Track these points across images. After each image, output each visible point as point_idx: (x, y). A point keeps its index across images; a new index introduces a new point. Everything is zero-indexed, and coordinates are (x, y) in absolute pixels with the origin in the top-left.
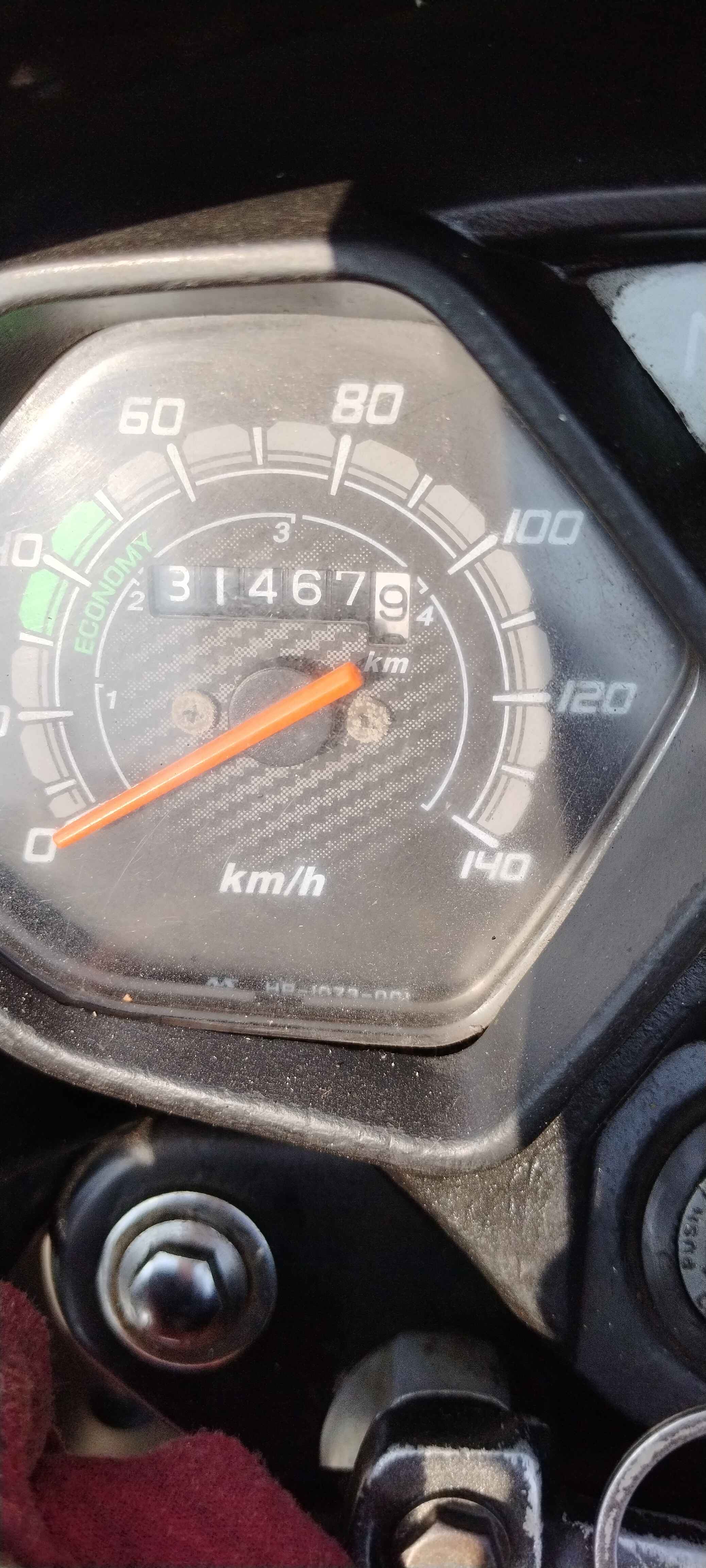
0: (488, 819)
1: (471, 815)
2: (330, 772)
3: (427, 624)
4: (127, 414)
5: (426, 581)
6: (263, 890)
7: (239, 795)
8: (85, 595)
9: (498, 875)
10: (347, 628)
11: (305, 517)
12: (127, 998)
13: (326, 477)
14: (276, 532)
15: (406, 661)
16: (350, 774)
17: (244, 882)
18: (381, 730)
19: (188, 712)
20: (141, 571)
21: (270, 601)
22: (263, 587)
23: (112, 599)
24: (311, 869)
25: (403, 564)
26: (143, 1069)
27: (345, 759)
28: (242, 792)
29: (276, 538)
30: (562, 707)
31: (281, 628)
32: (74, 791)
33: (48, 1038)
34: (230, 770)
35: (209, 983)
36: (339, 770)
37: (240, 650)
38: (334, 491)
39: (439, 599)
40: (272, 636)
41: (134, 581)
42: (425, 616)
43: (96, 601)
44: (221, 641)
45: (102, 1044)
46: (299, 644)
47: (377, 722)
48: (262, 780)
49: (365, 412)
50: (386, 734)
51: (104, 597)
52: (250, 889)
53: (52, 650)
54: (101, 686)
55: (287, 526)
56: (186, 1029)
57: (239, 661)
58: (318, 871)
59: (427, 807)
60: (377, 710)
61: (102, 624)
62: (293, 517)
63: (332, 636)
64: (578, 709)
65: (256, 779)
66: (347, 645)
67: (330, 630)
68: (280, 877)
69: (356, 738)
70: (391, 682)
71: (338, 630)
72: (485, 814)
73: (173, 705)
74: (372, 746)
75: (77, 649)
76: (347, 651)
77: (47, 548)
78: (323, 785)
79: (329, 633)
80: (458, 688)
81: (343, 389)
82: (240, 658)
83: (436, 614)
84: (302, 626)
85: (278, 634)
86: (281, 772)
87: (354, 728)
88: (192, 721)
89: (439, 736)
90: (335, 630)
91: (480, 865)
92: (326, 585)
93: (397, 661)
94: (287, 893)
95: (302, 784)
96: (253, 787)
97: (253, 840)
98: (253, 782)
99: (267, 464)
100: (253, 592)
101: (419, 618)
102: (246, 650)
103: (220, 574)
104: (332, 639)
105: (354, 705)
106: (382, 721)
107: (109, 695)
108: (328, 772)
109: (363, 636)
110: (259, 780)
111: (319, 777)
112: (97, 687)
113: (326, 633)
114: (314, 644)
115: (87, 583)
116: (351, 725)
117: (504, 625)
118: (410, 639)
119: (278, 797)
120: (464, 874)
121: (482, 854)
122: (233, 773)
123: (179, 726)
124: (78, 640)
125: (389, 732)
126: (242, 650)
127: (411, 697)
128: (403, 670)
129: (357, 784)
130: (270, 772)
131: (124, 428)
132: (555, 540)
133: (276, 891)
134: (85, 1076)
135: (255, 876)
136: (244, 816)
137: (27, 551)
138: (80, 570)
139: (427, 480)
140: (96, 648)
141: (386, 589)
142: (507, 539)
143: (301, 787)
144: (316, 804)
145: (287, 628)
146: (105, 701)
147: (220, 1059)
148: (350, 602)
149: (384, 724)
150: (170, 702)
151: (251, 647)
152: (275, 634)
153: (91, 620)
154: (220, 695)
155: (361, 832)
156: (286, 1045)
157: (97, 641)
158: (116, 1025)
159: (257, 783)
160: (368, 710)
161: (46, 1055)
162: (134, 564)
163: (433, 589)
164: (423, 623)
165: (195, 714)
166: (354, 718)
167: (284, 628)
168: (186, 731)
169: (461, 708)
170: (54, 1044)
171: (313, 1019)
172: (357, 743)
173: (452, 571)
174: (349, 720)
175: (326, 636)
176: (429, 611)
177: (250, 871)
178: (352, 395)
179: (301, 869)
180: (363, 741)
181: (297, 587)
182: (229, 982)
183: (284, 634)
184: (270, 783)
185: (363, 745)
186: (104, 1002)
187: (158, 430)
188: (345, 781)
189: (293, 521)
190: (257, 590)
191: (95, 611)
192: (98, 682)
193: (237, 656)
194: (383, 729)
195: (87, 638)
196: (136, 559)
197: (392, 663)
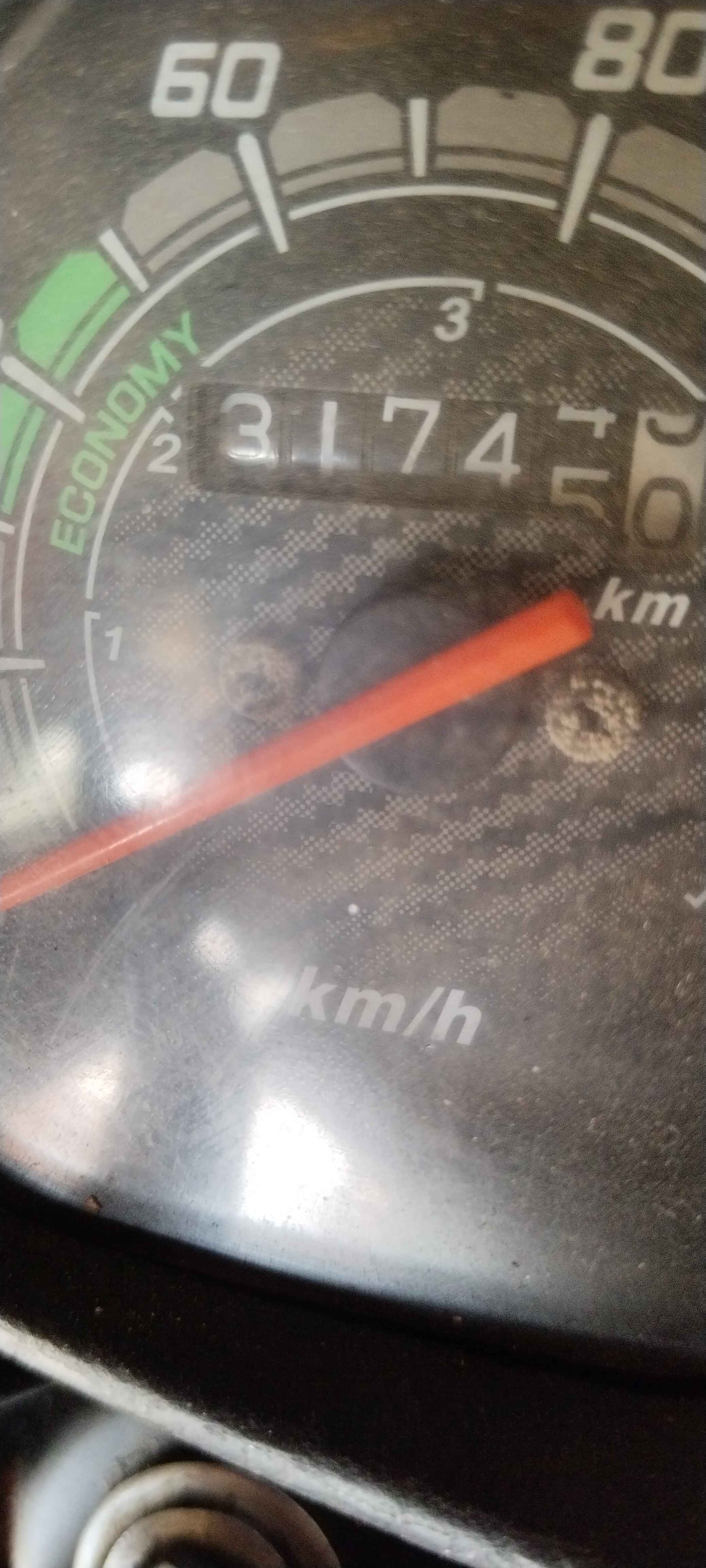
2: (509, 814)
4: (167, 77)
6: (366, 1023)
7: (332, 841)
8: (72, 438)
11: (504, 288)
13: (551, 205)
14: (442, 318)
15: (683, 602)
16: (545, 822)
17: (332, 1003)
18: (619, 741)
20: (176, 394)
23: (120, 448)
24: (457, 996)
27: (540, 791)
29: (440, 332)
31: (436, 520)
34: (319, 793)
36: (526, 812)
37: (353, 561)
38: (566, 233)
40: (417, 537)
41: (162, 414)
43: (92, 450)
44: (319, 540)
47: (613, 722)
48: (377, 817)
49: (644, 68)
50: (627, 748)
51: (106, 443)
53: (12, 544)
54: (97, 616)
55: (465, 306)
57: (351, 584)
58: (469, 1001)
59: (696, 901)
60: (614, 698)
61: (101, 497)
62: (478, 287)
65: (366, 815)
68: (398, 1003)
69: (564, 752)
70: (648, 643)
74: (594, 772)
75: (55, 541)
77: (9, 343)
78: (493, 838)
82: (352, 579)
90: (543, 530)
93: (664, 600)
94: (409, 1032)
95: (451, 833)
96: (360, 830)
98: (360, 820)
99: (433, 174)
102: (364, 562)
103: (329, 413)
106: (623, 721)
107: (108, 634)
108: (503, 813)
110: (371, 816)
111: (485, 821)
112: (90, 616)
113: (524, 535)
115: (78, 415)
116: (557, 724)
119: (406, 852)
122: (324, 799)
124: (57, 523)
125: (633, 746)
126: (358, 562)
127: (687, 678)
128: (676, 621)
129: (559, 843)
130: (393, 803)
131: (162, 107)
133: (390, 1025)
135: (352, 995)
138: (65, 387)
140: (89, 543)
143: (450, 838)
144: (475, 872)
145: (447, 522)
146: (101, 646)
149: (628, 726)
151: (375, 556)
152: (423, 532)
153: (81, 488)
154: (310, 647)
157: (91, 528)
159: (367, 820)
160: (597, 698)
162: (163, 378)
165: (260, 680)
166: (565, 711)
172: (566, 761)
174: (551, 712)
177: (343, 983)
178: (617, 32)
179: (439, 991)
180: (578, 757)
184: (392, 824)
185: (576, 769)
187: (224, 106)
188: (536, 834)
189: (478, 295)
191: (88, 469)
192: (89, 609)
193: (346, 572)
194: (623, 737)
195: (71, 522)
196: (168, 368)
197: (653, 607)
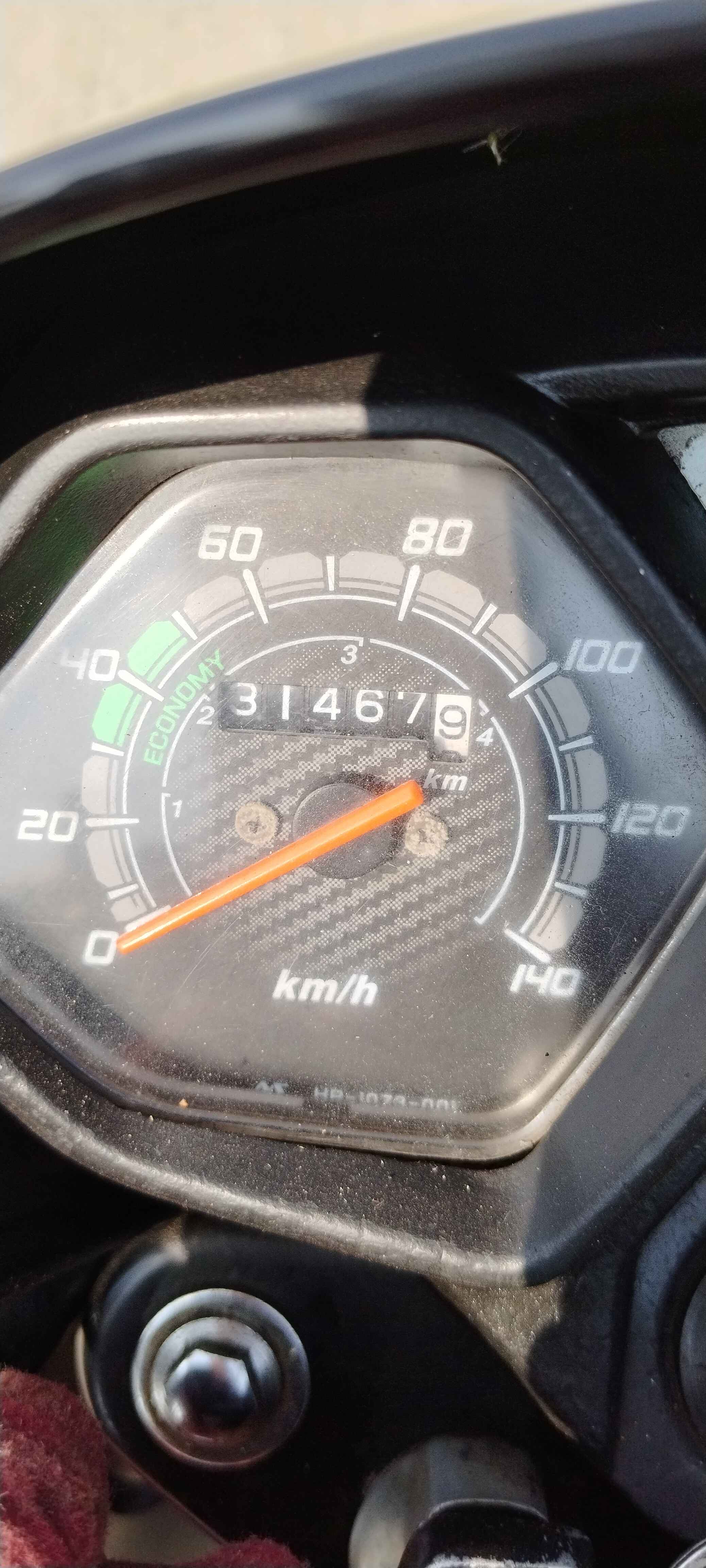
0: (539, 935)
1: (524, 929)
2: (386, 884)
3: (487, 744)
4: (206, 541)
5: (488, 704)
6: (316, 997)
7: (296, 903)
8: (157, 710)
9: (548, 988)
10: (409, 746)
11: (372, 641)
12: (183, 1103)
13: (394, 604)
14: (345, 654)
15: (464, 779)
16: (405, 887)
17: (297, 989)
18: (438, 845)
19: (250, 823)
20: (212, 687)
21: (334, 717)
22: (327, 704)
23: (183, 713)
24: (364, 978)
25: (465, 687)
26: (199, 1175)
27: (401, 871)
28: (299, 901)
29: (343, 660)
30: (616, 828)
31: (345, 745)
32: (137, 897)
33: (107, 1143)
34: (288, 879)
35: (258, 1087)
36: (395, 882)
37: (303, 764)
38: (401, 617)
39: (499, 721)
40: (335, 752)
41: (205, 697)
42: (485, 737)
43: (167, 714)
44: (286, 755)
45: (159, 1149)
46: (361, 760)
47: (435, 837)
48: (319, 889)
49: (434, 545)
50: (443, 848)
51: (176, 711)
52: (303, 996)
53: (122, 761)
54: (168, 795)
55: (355, 649)
56: (241, 1136)
57: (303, 775)
58: (369, 980)
59: (480, 920)
60: (435, 826)
61: (171, 736)
62: (361, 641)
63: (394, 753)
64: (631, 830)
65: (313, 889)
66: (408, 763)
67: (391, 748)
68: (333, 985)
69: (414, 852)
70: (449, 799)
71: (400, 748)
72: (538, 929)
73: (237, 816)
74: (428, 860)
75: (146, 759)
76: (407, 768)
77: (123, 665)
78: (380, 896)
79: (391, 750)
80: (515, 806)
81: (414, 523)
82: (303, 772)
83: (496, 736)
84: (365, 743)
85: (341, 750)
86: (340, 884)
87: (411, 843)
88: (255, 831)
89: (495, 852)
90: (397, 748)
91: (531, 979)
92: (388, 704)
93: (456, 778)
94: (339, 1000)
95: (358, 895)
96: (310, 897)
97: (308, 948)
98: (310, 891)
99: (338, 590)
100: (317, 709)
101: (479, 739)
102: (309, 765)
103: (287, 691)
104: (394, 756)
105: (413, 820)
106: (440, 837)
107: (174, 804)
108: (384, 883)
109: (423, 755)
110: (316, 889)
111: (375, 888)
112: (164, 796)
113: (388, 750)
114: (376, 761)
115: (160, 698)
116: (409, 839)
117: (562, 748)
118: (470, 759)
119: (335, 906)
120: (515, 987)
121: (533, 968)
122: (291, 882)
123: (241, 837)
124: (148, 750)
125: (446, 847)
126: (306, 764)
127: (469, 814)
128: (462, 788)
129: (412, 896)
130: (328, 882)
131: (204, 554)
132: (613, 669)
133: (329, 998)
134: (141, 1180)
135: (308, 983)
136: (300, 924)
137: (103, 665)
138: (153, 685)
139: (492, 609)
140: (165, 760)
141: (446, 709)
142: (568, 666)
143: (358, 898)
144: (371, 914)
145: (350, 745)
146: (170, 810)
147: (274, 1167)
148: (411, 720)
149: (442, 839)
150: (233, 813)
151: (315, 762)
152: (339, 750)
153: (161, 733)
154: (282, 806)
155: (413, 944)
156: (338, 1153)
157: (166, 751)
158: (173, 1131)
159: (314, 893)
160: (427, 826)
161: (104, 1159)
162: (205, 680)
163: (494, 711)
164: (483, 743)
165: (257, 825)
166: (414, 833)
167: (347, 745)
168: (248, 841)
169: (517, 825)
170: (113, 1148)
171: (365, 1129)
172: (415, 856)
173: (512, 695)
174: (407, 834)
175: (388, 753)
176: (490, 731)
177: (304, 977)
178: (422, 528)
179: (354, 977)
180: (420, 855)
181: (360, 704)
182: (279, 1087)
183: (347, 750)
184: (327, 893)
185: (419, 858)
186: (160, 1105)
187: (235, 556)
188: (400, 893)
189: (361, 644)
190: (322, 707)
191: (166, 724)
192: (165, 792)
193: (300, 770)
194: (441, 844)
195: (156, 749)
196: (208, 677)
197: (451, 781)
